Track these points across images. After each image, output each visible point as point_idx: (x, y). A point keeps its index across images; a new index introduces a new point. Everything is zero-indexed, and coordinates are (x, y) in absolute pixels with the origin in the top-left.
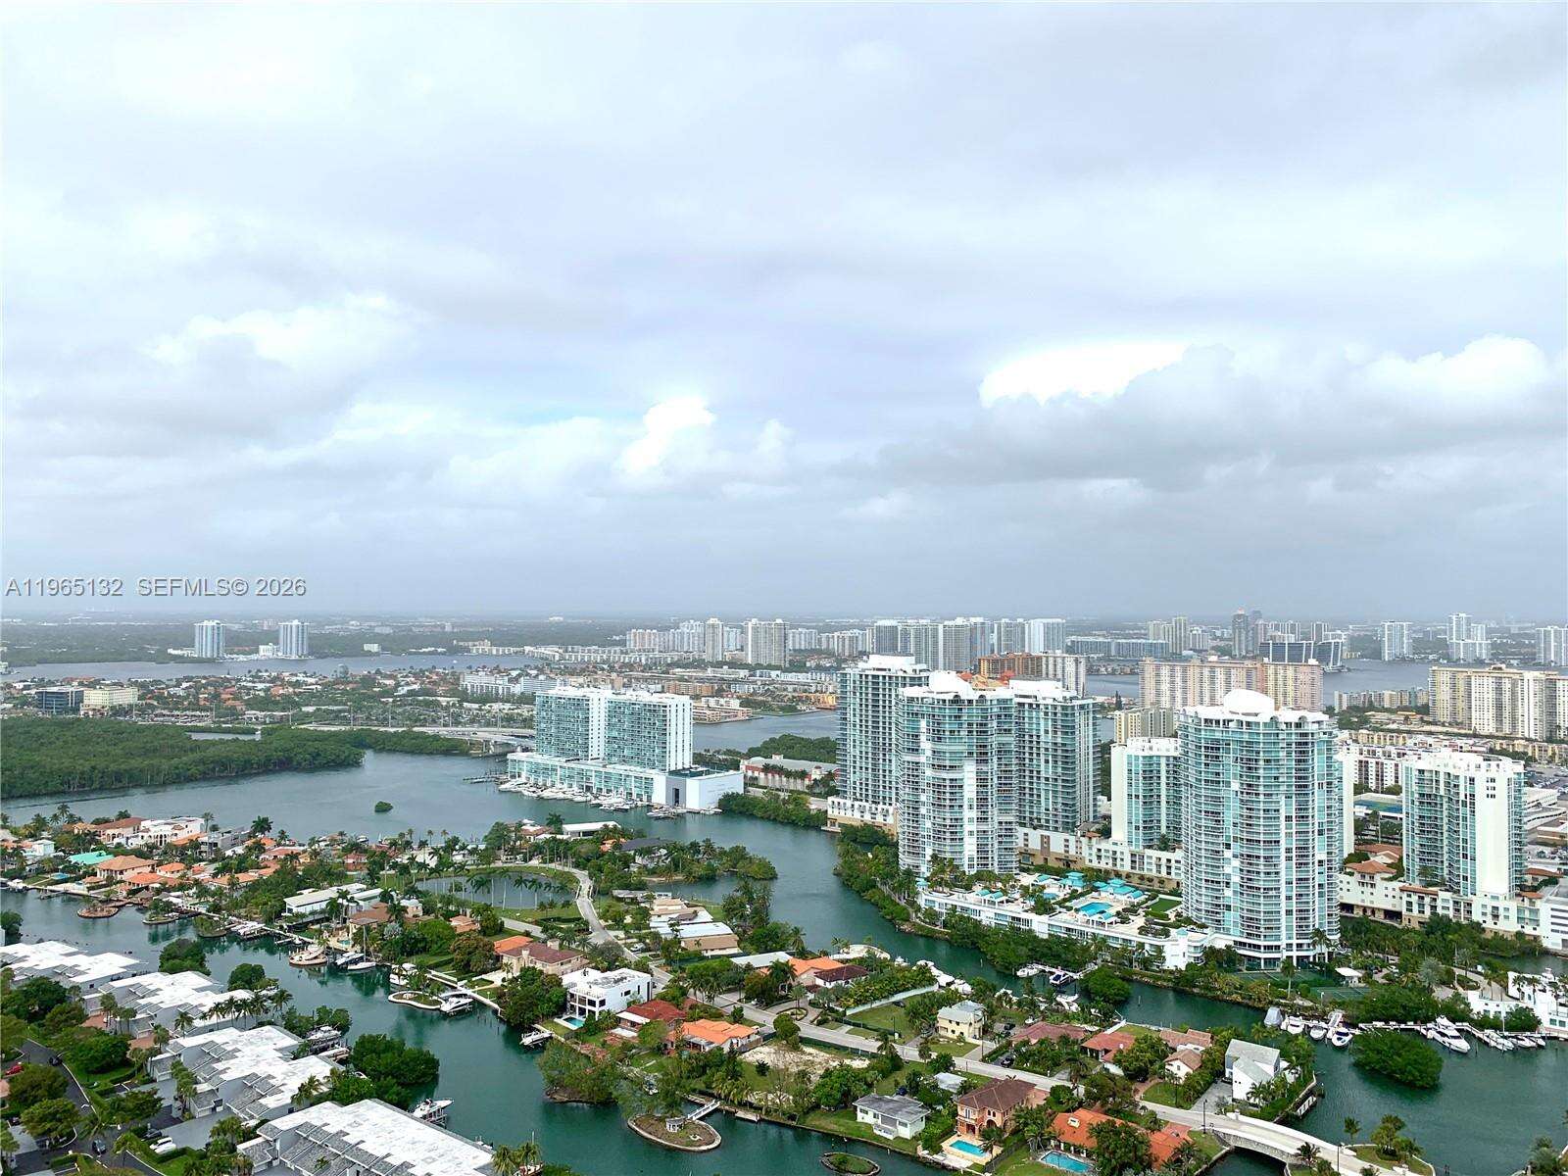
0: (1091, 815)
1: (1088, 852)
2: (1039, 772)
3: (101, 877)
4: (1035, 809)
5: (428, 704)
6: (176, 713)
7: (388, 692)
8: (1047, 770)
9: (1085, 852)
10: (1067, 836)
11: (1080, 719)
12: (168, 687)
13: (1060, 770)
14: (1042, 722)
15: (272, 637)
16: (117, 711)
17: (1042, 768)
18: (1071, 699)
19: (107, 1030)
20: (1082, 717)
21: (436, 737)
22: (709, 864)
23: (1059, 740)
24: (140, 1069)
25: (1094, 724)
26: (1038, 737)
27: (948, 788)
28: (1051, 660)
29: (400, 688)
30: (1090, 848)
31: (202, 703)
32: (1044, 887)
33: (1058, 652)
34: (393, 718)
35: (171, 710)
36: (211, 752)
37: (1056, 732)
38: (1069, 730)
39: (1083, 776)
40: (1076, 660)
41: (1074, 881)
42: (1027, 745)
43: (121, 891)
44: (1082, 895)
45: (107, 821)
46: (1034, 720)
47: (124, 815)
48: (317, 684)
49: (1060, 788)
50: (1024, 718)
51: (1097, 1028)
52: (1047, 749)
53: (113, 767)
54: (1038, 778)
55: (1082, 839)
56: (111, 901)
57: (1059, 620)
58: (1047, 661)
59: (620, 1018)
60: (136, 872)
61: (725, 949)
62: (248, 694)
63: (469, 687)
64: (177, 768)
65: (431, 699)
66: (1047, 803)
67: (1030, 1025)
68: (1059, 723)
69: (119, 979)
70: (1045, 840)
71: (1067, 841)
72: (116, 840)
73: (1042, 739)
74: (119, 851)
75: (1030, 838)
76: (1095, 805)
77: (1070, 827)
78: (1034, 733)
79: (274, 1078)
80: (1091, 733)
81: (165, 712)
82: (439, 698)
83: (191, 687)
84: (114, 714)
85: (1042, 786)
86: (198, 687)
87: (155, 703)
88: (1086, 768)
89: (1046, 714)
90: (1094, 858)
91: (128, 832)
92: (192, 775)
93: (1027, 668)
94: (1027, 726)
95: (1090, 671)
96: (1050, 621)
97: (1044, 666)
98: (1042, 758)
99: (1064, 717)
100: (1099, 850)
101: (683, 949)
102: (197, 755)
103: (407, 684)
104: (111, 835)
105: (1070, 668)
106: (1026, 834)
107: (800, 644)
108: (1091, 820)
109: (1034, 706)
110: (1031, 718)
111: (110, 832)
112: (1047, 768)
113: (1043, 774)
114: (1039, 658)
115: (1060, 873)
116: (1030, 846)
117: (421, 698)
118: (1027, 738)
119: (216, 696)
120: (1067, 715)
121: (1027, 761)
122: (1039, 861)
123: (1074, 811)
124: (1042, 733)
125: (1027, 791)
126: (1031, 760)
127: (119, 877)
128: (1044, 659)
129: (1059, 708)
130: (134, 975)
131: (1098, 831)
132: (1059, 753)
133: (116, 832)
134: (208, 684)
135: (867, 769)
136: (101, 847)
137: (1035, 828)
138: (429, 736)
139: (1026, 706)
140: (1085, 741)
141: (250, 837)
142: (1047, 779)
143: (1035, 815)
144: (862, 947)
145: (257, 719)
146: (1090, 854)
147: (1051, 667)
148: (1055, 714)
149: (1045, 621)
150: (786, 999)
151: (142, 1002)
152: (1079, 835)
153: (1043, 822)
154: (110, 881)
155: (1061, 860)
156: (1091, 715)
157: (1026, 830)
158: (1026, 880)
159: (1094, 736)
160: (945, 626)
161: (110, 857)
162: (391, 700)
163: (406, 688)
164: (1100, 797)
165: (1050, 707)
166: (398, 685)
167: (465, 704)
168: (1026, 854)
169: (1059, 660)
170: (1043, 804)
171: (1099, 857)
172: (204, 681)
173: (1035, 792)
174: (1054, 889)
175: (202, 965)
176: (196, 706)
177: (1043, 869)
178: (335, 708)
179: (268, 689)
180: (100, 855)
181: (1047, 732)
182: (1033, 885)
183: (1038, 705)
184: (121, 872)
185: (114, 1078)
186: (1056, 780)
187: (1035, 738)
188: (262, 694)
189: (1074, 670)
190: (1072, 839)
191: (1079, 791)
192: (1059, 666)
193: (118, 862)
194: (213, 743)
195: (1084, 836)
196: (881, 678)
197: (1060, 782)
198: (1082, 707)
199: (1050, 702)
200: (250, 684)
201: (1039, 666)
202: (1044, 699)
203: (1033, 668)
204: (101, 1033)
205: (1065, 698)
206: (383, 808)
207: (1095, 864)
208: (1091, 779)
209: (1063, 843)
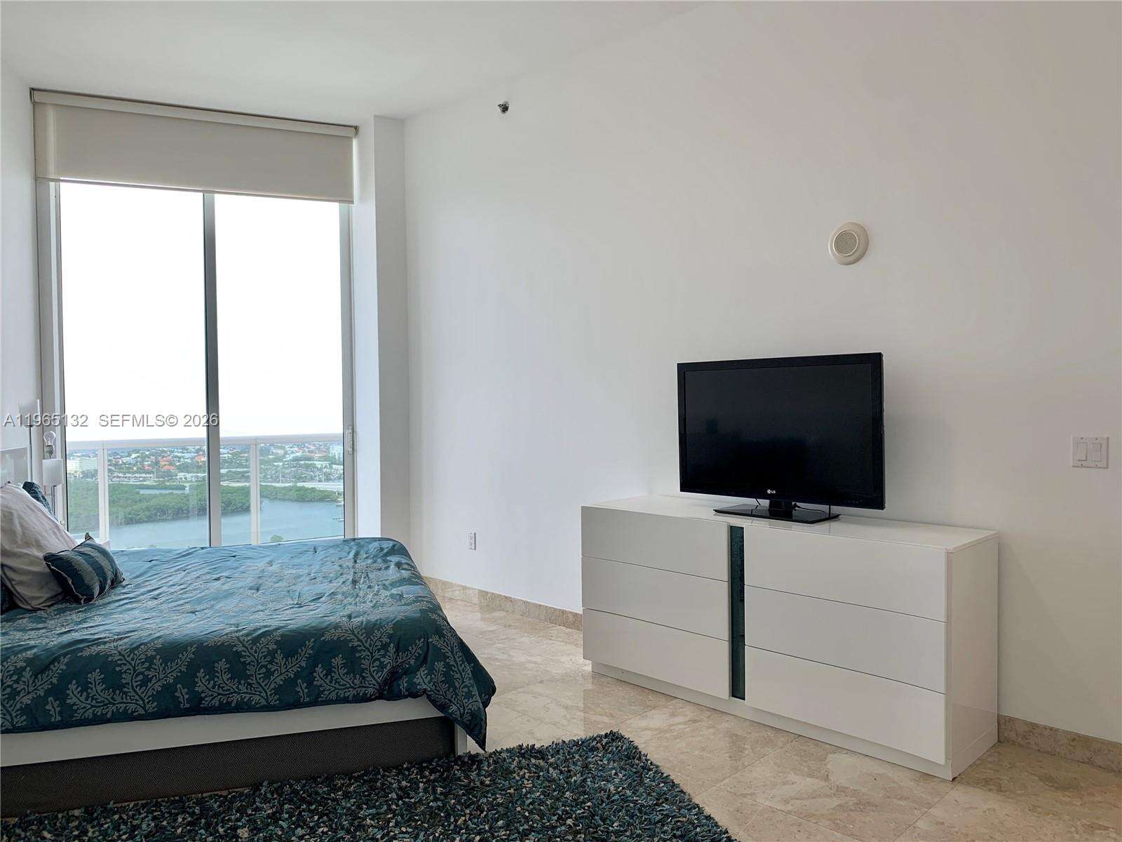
5: (307, 467)
6: (128, 475)
7: (279, 459)
12: (122, 457)
16: (88, 474)
21: (313, 490)
29: (287, 456)
31: (147, 468)
34: (283, 477)
35: (125, 473)
36: (153, 502)
48: (228, 453)
62: (179, 461)
63: (337, 455)
64: (130, 514)
65: (310, 462)
81: (121, 475)
82: (315, 462)
83: (138, 457)
84: (84, 477)
86: (144, 458)
87: (113, 468)
92: (140, 519)
102: (144, 505)
103: (293, 452)
117: (302, 462)
119: (157, 463)
134: (151, 455)
138: (308, 489)
145: (186, 478)
162: (281, 464)
163: (292, 456)
166: (286, 453)
167: (334, 466)
172: (147, 453)
176: (142, 470)
178: (241, 470)
179: (194, 458)
188: (189, 461)
194: (155, 496)
200: (180, 455)
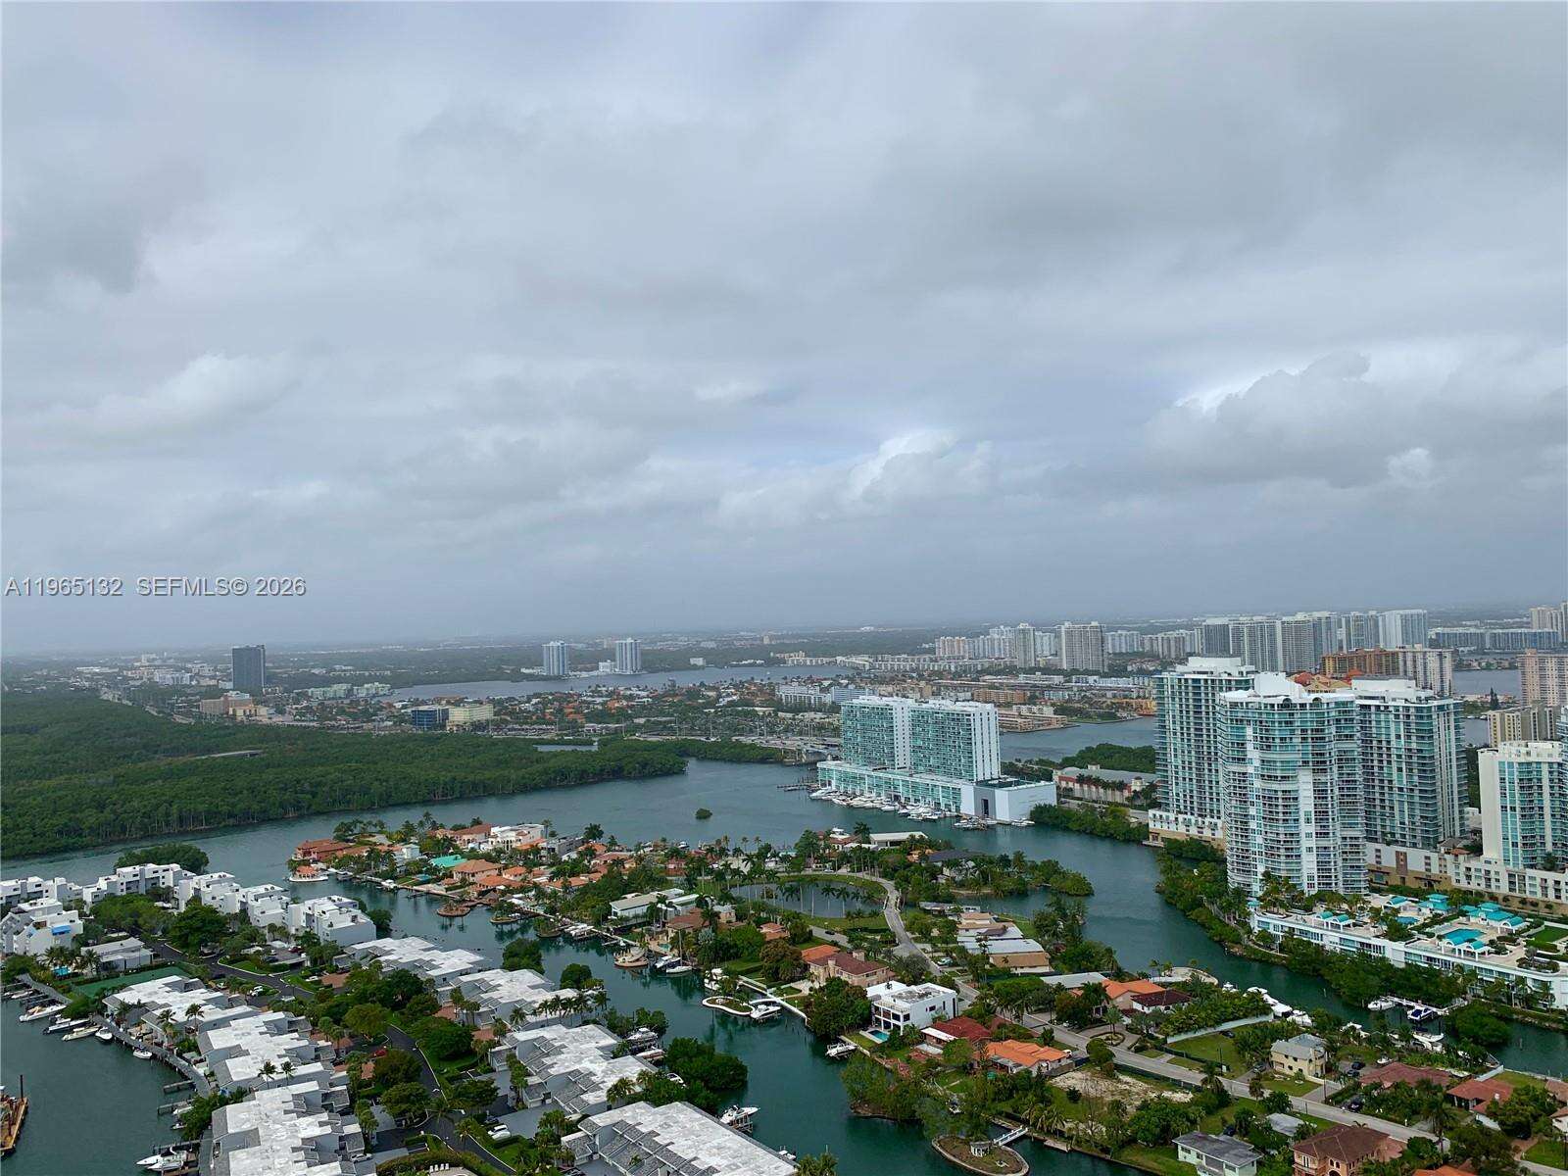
0: (1458, 829)
1: (1456, 871)
2: (1390, 782)
3: (457, 878)
4: (1388, 822)
5: (746, 714)
6: (524, 727)
7: (711, 703)
8: (1400, 780)
9: (1451, 871)
10: (1427, 853)
11: (1439, 722)
12: (520, 703)
13: (1416, 779)
14: (1392, 726)
15: (609, 655)
16: (478, 726)
17: (1395, 777)
18: (1427, 699)
19: (456, 1021)
20: (1442, 719)
21: (753, 746)
22: (1020, 878)
23: (1414, 746)
24: (482, 1059)
25: (1457, 727)
26: (1389, 742)
27: (1280, 800)
28: (1409, 657)
29: (721, 700)
30: (1457, 867)
31: (548, 717)
32: (1398, 911)
33: (1418, 647)
34: (714, 728)
35: (521, 724)
36: (552, 763)
37: (1409, 737)
38: (1426, 734)
39: (1445, 786)
40: (1440, 654)
41: (1434, 905)
42: (1375, 751)
43: (473, 893)
44: (1447, 920)
45: (464, 828)
46: (1383, 724)
47: (477, 822)
48: (648, 697)
49: (1417, 799)
50: (1370, 721)
51: (1466, 1073)
52: (1399, 756)
53: (471, 777)
54: (1391, 788)
55: (1446, 856)
56: (464, 901)
57: (1421, 611)
58: (1405, 657)
59: (925, 1034)
60: (485, 875)
61: (1035, 967)
62: (588, 708)
63: (784, 698)
64: (523, 778)
65: (749, 709)
66: (1402, 815)
67: (1383, 1065)
68: (1413, 726)
69: (467, 974)
70: (1401, 858)
71: (1427, 858)
72: (471, 845)
73: (1393, 743)
74: (473, 855)
75: (1382, 854)
76: (1461, 818)
77: (1431, 843)
78: (1383, 737)
79: (595, 1075)
80: (1453, 737)
81: (517, 726)
82: (757, 709)
83: (539, 702)
84: (474, 730)
85: (1396, 797)
86: (545, 703)
87: (509, 719)
88: (1450, 776)
89: (1397, 716)
90: (1463, 878)
91: (480, 837)
92: (536, 785)
93: (1380, 665)
94: (1374, 730)
95: (1459, 667)
96: (1408, 612)
97: (1401, 663)
98: (1394, 765)
99: (1419, 720)
100: (1469, 869)
101: (992, 965)
102: (539, 767)
103: (728, 695)
104: (468, 841)
105: (1433, 663)
106: (1378, 851)
107: (1120, 647)
108: (1458, 834)
109: (1382, 708)
110: (1378, 722)
111: (466, 837)
112: (1400, 777)
113: (1396, 784)
114: (1395, 654)
115: (1419, 895)
116: (1383, 864)
117: (740, 708)
118: (1375, 743)
119: (560, 710)
120: (1421, 717)
121: (1376, 769)
122: (1395, 881)
123: (1436, 825)
124: (1393, 737)
125: (1377, 802)
126: (1381, 768)
127: (471, 879)
128: (1401, 655)
129: (1412, 710)
130: (480, 971)
131: (1466, 847)
132: (1415, 759)
133: (470, 837)
134: (554, 699)
135: (1191, 780)
136: (458, 851)
137: (1388, 844)
138: (746, 745)
139: (1373, 709)
140: (1446, 745)
141: (583, 842)
142: (1401, 789)
143: (1388, 830)
144: (1186, 970)
145: (594, 731)
146: (1458, 874)
147: (1409, 663)
148: (1408, 716)
149: (1401, 612)
150: (1100, 1022)
151: (485, 996)
152: (1443, 851)
153: (1398, 836)
154: (464, 883)
155: (1421, 879)
156: (1452, 717)
157: (1377, 846)
158: (1379, 901)
159: (1457, 740)
160: (1283, 623)
161: (464, 860)
162: (713, 710)
163: (727, 699)
164: (1468, 809)
165: (1401, 709)
166: (719, 696)
167: (780, 714)
168: (1378, 872)
169: (1420, 656)
170: (1397, 817)
171: (1469, 877)
172: (550, 697)
173: (1387, 803)
174: (1412, 912)
175: (538, 963)
176: (542, 720)
177: (1400, 890)
178: (664, 719)
179: (605, 703)
180: (456, 859)
181: (1398, 737)
182: (1385, 907)
183: (1387, 707)
184: (473, 875)
185: (459, 1066)
186: (1412, 790)
187: (1384, 744)
188: (600, 708)
189: (1438, 665)
190: (1434, 856)
191: (1441, 801)
192: (1420, 662)
193: (470, 865)
194: (555, 755)
195: (1449, 853)
196: (1202, 682)
197: (1416, 793)
198: (1440, 708)
199: (1402, 703)
200: (590, 699)
201: (1395, 662)
202: (1394, 700)
203: (1387, 666)
204: (451, 1023)
205: (1419, 698)
206: (703, 815)
207: (1464, 885)
208: (1456, 790)
209: (1423, 860)
